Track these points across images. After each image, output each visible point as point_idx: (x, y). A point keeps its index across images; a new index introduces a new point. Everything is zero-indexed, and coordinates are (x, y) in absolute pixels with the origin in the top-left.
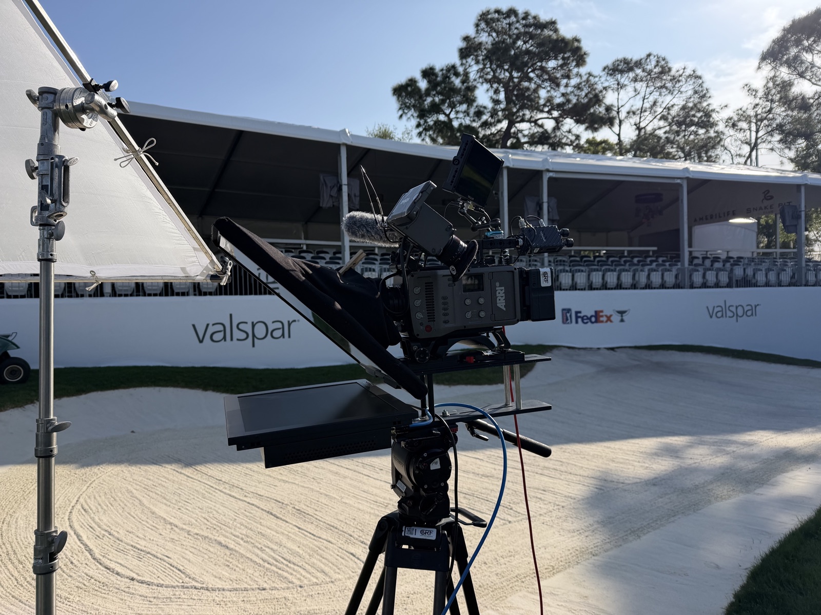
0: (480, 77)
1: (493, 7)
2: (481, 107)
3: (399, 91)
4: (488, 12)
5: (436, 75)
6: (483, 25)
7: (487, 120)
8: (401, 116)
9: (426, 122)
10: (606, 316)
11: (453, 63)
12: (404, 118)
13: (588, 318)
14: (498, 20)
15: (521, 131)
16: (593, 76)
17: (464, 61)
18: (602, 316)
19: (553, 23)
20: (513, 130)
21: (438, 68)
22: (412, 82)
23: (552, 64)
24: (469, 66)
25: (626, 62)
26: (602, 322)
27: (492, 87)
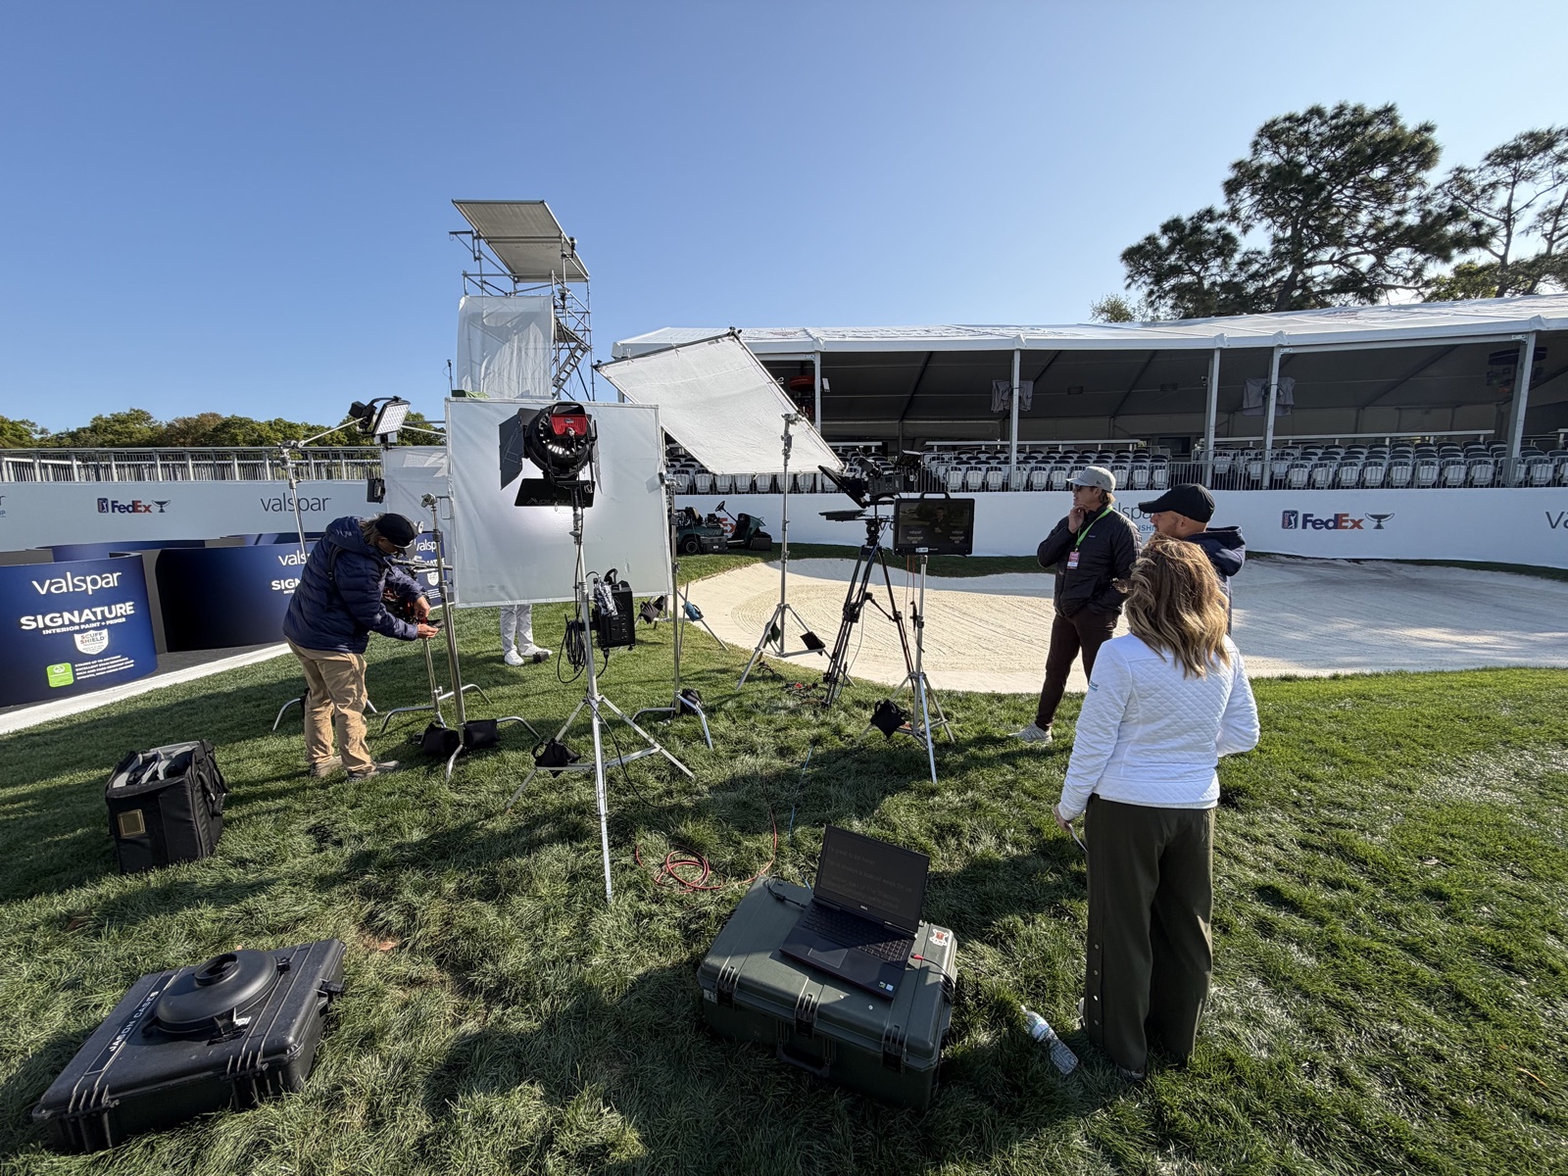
0: (1258, 211)
1: (1283, 114)
2: (1253, 253)
3: (1132, 255)
4: (1274, 123)
5: (1183, 227)
6: (1266, 141)
7: (1257, 271)
8: (1129, 286)
9: (1161, 287)
10: (1353, 521)
11: (1208, 206)
12: (1133, 286)
13: (1322, 522)
14: (1289, 129)
15: (1312, 278)
16: (1465, 171)
17: (1234, 196)
18: (1347, 521)
19: (1389, 110)
20: (1300, 277)
21: (1185, 218)
22: (1151, 240)
23: (1379, 173)
24: (1241, 201)
25: (1533, 136)
26: (1346, 527)
27: (1274, 222)
